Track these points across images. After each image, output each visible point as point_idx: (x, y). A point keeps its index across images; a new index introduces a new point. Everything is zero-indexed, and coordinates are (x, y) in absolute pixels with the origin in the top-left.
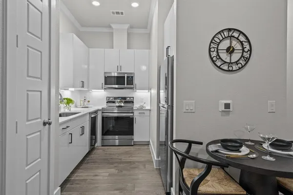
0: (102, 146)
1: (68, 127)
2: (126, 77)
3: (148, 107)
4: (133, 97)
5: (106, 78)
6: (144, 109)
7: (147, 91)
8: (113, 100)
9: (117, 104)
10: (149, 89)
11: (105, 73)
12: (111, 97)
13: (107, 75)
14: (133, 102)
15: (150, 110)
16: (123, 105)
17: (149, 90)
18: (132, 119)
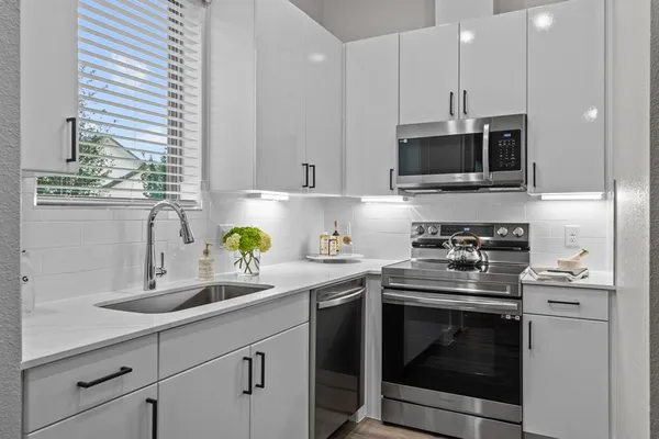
0: (386, 423)
1: (125, 371)
2: (486, 137)
3: (601, 276)
4: (526, 227)
5: (403, 147)
6: (577, 281)
7: (598, 195)
8: (438, 236)
9: (452, 255)
10: (609, 186)
11: (400, 128)
12: (428, 224)
13: (405, 137)
14: (525, 247)
15: (612, 292)
16: (475, 256)
17: (606, 189)
18: (516, 326)
